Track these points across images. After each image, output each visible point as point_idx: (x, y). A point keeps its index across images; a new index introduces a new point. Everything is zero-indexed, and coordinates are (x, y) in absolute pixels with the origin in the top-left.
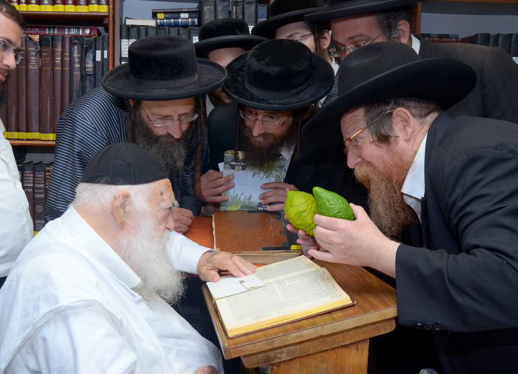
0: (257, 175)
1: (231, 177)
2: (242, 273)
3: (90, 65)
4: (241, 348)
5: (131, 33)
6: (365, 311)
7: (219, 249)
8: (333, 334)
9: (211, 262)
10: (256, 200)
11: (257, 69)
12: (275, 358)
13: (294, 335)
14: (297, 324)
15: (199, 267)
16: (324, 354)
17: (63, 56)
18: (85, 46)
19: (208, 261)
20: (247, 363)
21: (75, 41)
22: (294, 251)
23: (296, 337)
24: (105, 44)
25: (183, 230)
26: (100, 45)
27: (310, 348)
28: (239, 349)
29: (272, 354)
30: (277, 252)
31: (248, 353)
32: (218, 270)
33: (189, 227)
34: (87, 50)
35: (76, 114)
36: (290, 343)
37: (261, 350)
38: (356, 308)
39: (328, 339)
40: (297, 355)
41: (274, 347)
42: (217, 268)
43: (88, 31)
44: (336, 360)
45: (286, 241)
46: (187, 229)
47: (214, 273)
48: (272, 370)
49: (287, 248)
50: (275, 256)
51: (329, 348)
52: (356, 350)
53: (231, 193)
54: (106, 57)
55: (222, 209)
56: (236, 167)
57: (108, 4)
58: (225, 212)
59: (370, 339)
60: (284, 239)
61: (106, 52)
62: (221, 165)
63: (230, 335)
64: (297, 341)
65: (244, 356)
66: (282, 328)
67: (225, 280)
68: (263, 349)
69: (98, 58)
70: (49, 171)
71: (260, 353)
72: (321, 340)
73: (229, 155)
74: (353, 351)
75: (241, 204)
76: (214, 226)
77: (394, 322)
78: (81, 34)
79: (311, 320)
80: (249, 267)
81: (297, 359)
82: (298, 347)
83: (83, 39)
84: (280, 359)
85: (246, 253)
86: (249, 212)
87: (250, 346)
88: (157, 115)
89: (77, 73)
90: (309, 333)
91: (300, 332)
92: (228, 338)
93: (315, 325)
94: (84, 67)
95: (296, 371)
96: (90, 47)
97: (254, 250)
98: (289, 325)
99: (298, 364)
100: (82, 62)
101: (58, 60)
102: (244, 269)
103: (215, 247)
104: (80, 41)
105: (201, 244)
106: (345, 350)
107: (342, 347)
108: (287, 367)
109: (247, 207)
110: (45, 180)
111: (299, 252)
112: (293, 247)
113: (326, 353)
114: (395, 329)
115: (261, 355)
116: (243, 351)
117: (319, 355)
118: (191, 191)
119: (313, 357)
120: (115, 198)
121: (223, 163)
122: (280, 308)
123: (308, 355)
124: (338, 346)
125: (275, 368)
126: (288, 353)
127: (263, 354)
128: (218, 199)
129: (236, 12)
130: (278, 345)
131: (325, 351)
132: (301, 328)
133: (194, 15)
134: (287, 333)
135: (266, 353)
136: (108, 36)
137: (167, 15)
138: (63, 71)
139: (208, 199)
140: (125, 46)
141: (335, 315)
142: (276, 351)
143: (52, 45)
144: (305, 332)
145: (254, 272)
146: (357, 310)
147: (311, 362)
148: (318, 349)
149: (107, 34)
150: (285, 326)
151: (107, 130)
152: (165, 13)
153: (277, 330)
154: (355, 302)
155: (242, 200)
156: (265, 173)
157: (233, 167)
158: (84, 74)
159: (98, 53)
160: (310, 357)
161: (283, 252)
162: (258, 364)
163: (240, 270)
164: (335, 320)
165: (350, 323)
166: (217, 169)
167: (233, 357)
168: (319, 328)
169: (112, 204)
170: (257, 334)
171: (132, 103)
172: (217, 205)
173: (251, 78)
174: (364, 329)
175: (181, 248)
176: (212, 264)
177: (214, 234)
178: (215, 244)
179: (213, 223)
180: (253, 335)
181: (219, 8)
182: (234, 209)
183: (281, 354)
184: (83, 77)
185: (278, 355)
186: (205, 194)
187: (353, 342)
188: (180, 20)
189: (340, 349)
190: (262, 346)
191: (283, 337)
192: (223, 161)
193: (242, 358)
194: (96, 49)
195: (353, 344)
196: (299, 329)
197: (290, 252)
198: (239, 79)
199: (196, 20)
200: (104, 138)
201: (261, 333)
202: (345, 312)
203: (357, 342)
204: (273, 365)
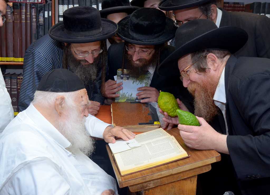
0: (135, 82)
1: (121, 84)
2: (128, 139)
3: (41, 19)
4: (128, 182)
5: (64, 2)
6: (195, 161)
7: (115, 124)
8: (178, 173)
9: (111, 132)
10: (134, 96)
11: (136, 23)
12: (147, 186)
13: (157, 174)
14: (158, 168)
15: (104, 135)
16: (173, 184)
17: (26, 15)
18: (39, 9)
19: (109, 131)
20: (132, 190)
21: (33, 6)
22: (156, 125)
23: (158, 176)
24: (50, 8)
25: (95, 113)
26: (47, 8)
27: (166, 181)
28: (127, 182)
29: (145, 184)
30: (147, 126)
31: (132, 184)
32: (114, 137)
33: (98, 111)
34: (40, 12)
35: (35, 50)
36: (155, 178)
37: (139, 183)
38: (190, 159)
39: (175, 176)
41: (146, 181)
42: (114, 136)
43: (40, 1)
44: (179, 187)
45: (151, 119)
46: (97, 112)
47: (113, 138)
48: (145, 193)
49: (152, 123)
50: (145, 128)
51: (176, 180)
52: (190, 181)
53: (121, 92)
54: (50, 15)
55: (116, 101)
56: (124, 78)
58: (118, 103)
59: (198, 175)
60: (150, 118)
61: (50, 12)
62: (115, 77)
63: (122, 174)
64: (159, 177)
65: (130, 186)
66: (150, 170)
67: (118, 142)
68: (140, 182)
69: (46, 16)
70: (19, 79)
71: (138, 184)
72: (171, 177)
73: (119, 71)
74: (188, 182)
75: (127, 99)
76: (112, 111)
77: (210, 166)
78: (36, 2)
79: (166, 166)
80: (131, 134)
81: (159, 187)
82: (159, 180)
83: (37, 5)
84: (149, 187)
85: (130, 126)
86: (131, 103)
87: (134, 180)
88: (80, 51)
89: (34, 24)
90: (165, 173)
91: (160, 173)
92: (121, 176)
93: (168, 168)
94: (38, 21)
95: (158, 193)
96: (41, 9)
97: (134, 124)
98: (154, 168)
99: (159, 189)
100: (37, 18)
101: (24, 17)
102: (129, 136)
103: (112, 123)
104: (36, 6)
105: (105, 121)
106: (184, 181)
107: (182, 180)
108: (153, 191)
109: (130, 100)
110: (17, 83)
111: (159, 125)
112: (155, 123)
113: (174, 183)
114: (211, 170)
115: (139, 185)
116: (130, 183)
117: (170, 184)
118: (99, 91)
119: (167, 185)
120: (56, 100)
121: (117, 76)
122: (149, 159)
123: (164, 184)
124: (180, 179)
125: (147, 192)
126: (154, 183)
127: (141, 185)
128: (114, 96)
130: (148, 180)
131: (173, 182)
132: (160, 170)
134: (153, 172)
135: (142, 184)
136: (52, 3)
138: (26, 23)
139: (108, 96)
140: (61, 9)
141: (179, 162)
142: (147, 183)
143: (20, 9)
144: (162, 173)
145: (135, 137)
146: (190, 160)
147: (166, 188)
148: (170, 181)
149: (51, 1)
150: (152, 169)
151: (52, 59)
153: (148, 171)
154: (190, 156)
155: (127, 96)
156: (140, 81)
157: (122, 78)
158: (38, 25)
159: (46, 13)
160: (165, 186)
161: (150, 126)
162: (137, 190)
163: (127, 137)
164: (178, 165)
165: (187, 167)
166: (113, 79)
167: (124, 187)
168: (171, 170)
169: (55, 102)
170: (137, 174)
171: (66, 44)
172: (113, 99)
173: (132, 27)
174: (195, 170)
175: (94, 124)
176: (111, 133)
177: (112, 115)
178: (112, 121)
179: (112, 109)
180: (135, 174)
182: (123, 101)
183: (150, 184)
184: (38, 26)
185: (149, 185)
186: (106, 93)
187: (189, 177)
189: (181, 181)
190: (139, 181)
191: (151, 175)
192: (117, 75)
193: (129, 187)
194: (44, 11)
197: (154, 126)
198: (126, 29)
200: (51, 64)
201: (139, 173)
202: (184, 161)
203: (191, 177)
204: (146, 190)
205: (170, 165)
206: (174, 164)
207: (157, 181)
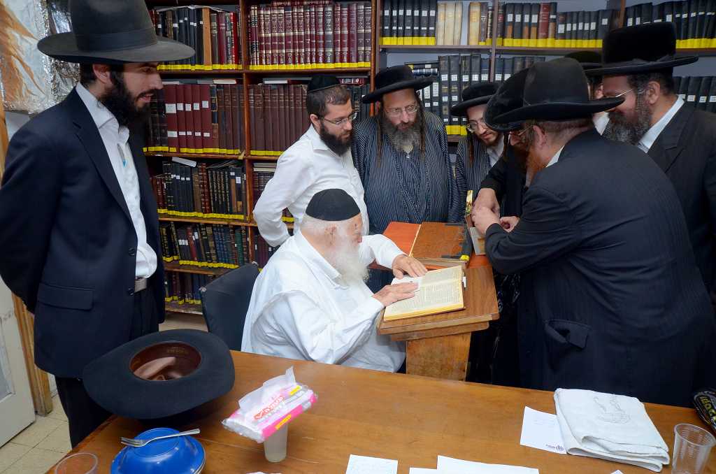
4: (387, 329)
8: (446, 327)
9: (398, 264)
12: (409, 337)
15: (393, 265)
18: (354, 92)
19: (396, 263)
22: (461, 260)
23: (421, 327)
27: (432, 334)
28: (385, 329)
29: (407, 334)
30: (450, 260)
32: (404, 271)
34: (355, 96)
39: (443, 330)
40: (424, 336)
41: (408, 331)
42: (403, 269)
43: (357, 81)
44: (449, 342)
47: (400, 272)
48: (408, 343)
49: (458, 257)
51: (444, 335)
52: (462, 338)
57: (371, 61)
60: (460, 250)
63: (385, 320)
64: (421, 329)
66: (415, 319)
74: (460, 338)
77: (488, 324)
78: (353, 82)
79: (435, 316)
81: (424, 339)
83: (353, 87)
84: (413, 338)
87: (393, 329)
90: (429, 325)
93: (433, 321)
95: (423, 345)
96: (358, 93)
97: (435, 257)
99: (424, 343)
106: (455, 337)
107: (453, 335)
108: (417, 343)
112: (463, 257)
113: (442, 337)
115: (400, 334)
116: (388, 331)
117: (437, 338)
119: (434, 339)
120: (327, 230)
123: (430, 337)
124: (450, 334)
125: (410, 343)
126: (418, 335)
127: (402, 334)
129: (465, 65)
132: (426, 322)
133: (436, 65)
134: (416, 323)
137: (416, 66)
141: (450, 314)
142: (410, 333)
144: (426, 325)
146: (463, 313)
147: (433, 341)
148: (437, 335)
150: (418, 318)
152: (414, 65)
154: (465, 308)
160: (432, 339)
164: (446, 319)
169: (325, 232)
174: (467, 326)
178: (411, 249)
181: (452, 62)
183: (414, 334)
185: (411, 335)
188: (424, 70)
189: (452, 337)
190: (400, 330)
195: (460, 334)
196: (422, 322)
199: (436, 70)
201: (402, 321)
203: (463, 333)
204: (409, 341)
205: (438, 317)
206: (444, 316)
207: (421, 332)
